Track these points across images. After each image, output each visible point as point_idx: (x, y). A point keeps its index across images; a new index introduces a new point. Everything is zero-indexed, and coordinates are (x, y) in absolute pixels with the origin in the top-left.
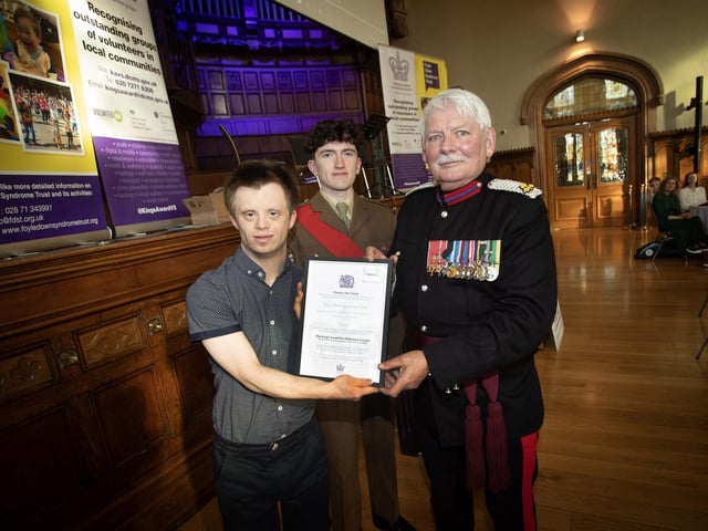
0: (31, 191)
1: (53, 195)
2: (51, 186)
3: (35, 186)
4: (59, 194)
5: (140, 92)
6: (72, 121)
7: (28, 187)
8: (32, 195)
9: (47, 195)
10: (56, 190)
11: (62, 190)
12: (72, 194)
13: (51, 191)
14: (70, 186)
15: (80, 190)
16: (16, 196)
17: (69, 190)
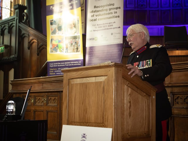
0: (65, 64)
1: (69, 65)
2: (69, 63)
3: (65, 63)
4: (71, 65)
5: (108, 27)
6: (79, 44)
7: (64, 63)
8: (64, 65)
9: (68, 65)
10: (70, 64)
11: (72, 64)
12: (75, 65)
13: (69, 64)
14: (74, 62)
15: (77, 63)
16: (61, 65)
17: (74, 64)
